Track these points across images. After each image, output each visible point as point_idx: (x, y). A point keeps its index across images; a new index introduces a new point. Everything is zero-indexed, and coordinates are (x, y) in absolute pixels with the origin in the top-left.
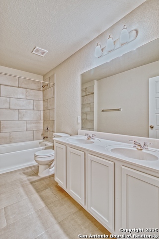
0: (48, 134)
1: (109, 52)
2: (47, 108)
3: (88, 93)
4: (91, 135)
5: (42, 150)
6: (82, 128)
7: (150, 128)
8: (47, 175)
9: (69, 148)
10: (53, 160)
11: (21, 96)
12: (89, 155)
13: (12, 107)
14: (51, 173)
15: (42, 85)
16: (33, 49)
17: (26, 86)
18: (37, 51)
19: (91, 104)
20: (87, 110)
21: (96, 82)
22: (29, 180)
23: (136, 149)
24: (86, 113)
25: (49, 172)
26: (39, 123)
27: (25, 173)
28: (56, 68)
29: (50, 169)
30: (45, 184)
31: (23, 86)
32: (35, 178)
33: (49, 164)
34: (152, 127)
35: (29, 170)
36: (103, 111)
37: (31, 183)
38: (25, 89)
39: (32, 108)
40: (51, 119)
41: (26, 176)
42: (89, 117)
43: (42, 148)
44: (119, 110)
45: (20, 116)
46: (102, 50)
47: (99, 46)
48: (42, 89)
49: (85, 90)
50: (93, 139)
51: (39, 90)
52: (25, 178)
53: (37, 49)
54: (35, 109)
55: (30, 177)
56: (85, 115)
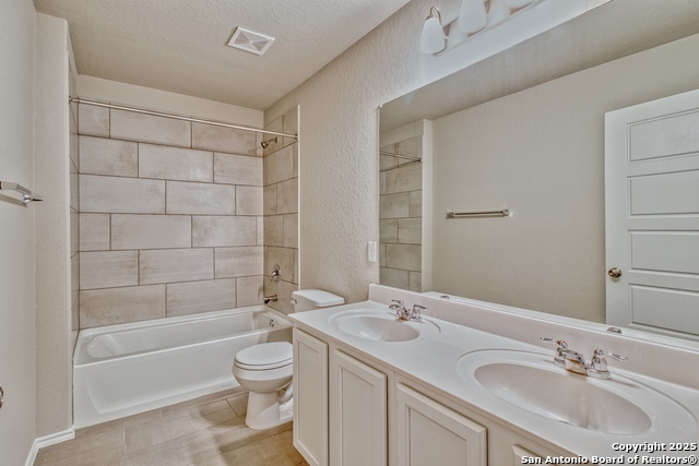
0: (278, 288)
1: (470, 35)
2: (276, 208)
3: (402, 161)
4: (409, 307)
5: (260, 342)
6: (383, 280)
7: (608, 277)
8: (272, 424)
9: (335, 353)
10: (290, 378)
11: (199, 175)
12: (401, 387)
13: (172, 208)
14: (283, 419)
15: (260, 140)
16: (229, 34)
17: (212, 145)
18: (243, 39)
19: (413, 195)
20: (400, 212)
21: (427, 126)
22: (217, 438)
23: (565, 373)
24: (397, 223)
25: (278, 413)
26: (253, 254)
27: (206, 415)
28: (299, 88)
29: (281, 403)
30: (265, 456)
31: (204, 144)
32: (235, 434)
33: (278, 391)
34: (616, 276)
35: (221, 403)
36: (450, 216)
37: (224, 450)
38: (211, 154)
39: (230, 209)
40: (287, 244)
41: (207, 425)
42: (405, 236)
43: (258, 333)
44: (503, 214)
45: (195, 234)
46: (447, 29)
47: (435, 19)
48: (260, 151)
49: (392, 151)
50: (418, 319)
51: (252, 154)
52: (203, 431)
53: (242, 34)
54: (240, 211)
55: (222, 431)
56: (394, 228)
